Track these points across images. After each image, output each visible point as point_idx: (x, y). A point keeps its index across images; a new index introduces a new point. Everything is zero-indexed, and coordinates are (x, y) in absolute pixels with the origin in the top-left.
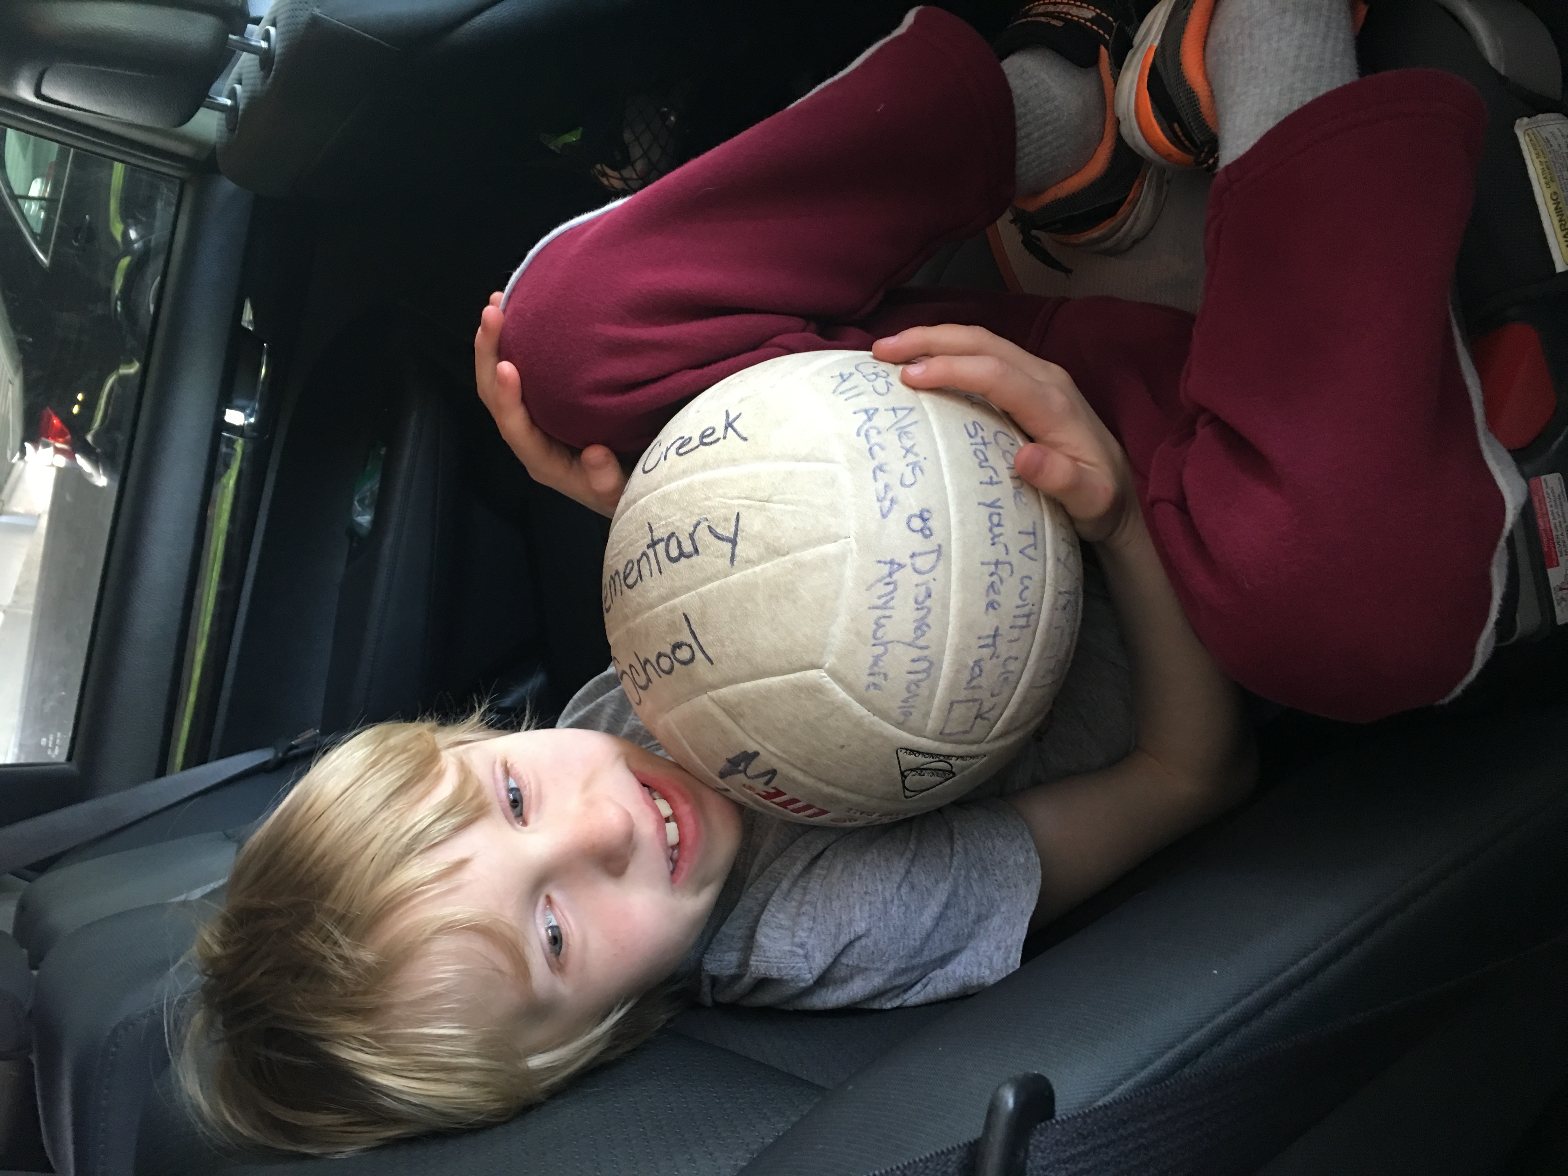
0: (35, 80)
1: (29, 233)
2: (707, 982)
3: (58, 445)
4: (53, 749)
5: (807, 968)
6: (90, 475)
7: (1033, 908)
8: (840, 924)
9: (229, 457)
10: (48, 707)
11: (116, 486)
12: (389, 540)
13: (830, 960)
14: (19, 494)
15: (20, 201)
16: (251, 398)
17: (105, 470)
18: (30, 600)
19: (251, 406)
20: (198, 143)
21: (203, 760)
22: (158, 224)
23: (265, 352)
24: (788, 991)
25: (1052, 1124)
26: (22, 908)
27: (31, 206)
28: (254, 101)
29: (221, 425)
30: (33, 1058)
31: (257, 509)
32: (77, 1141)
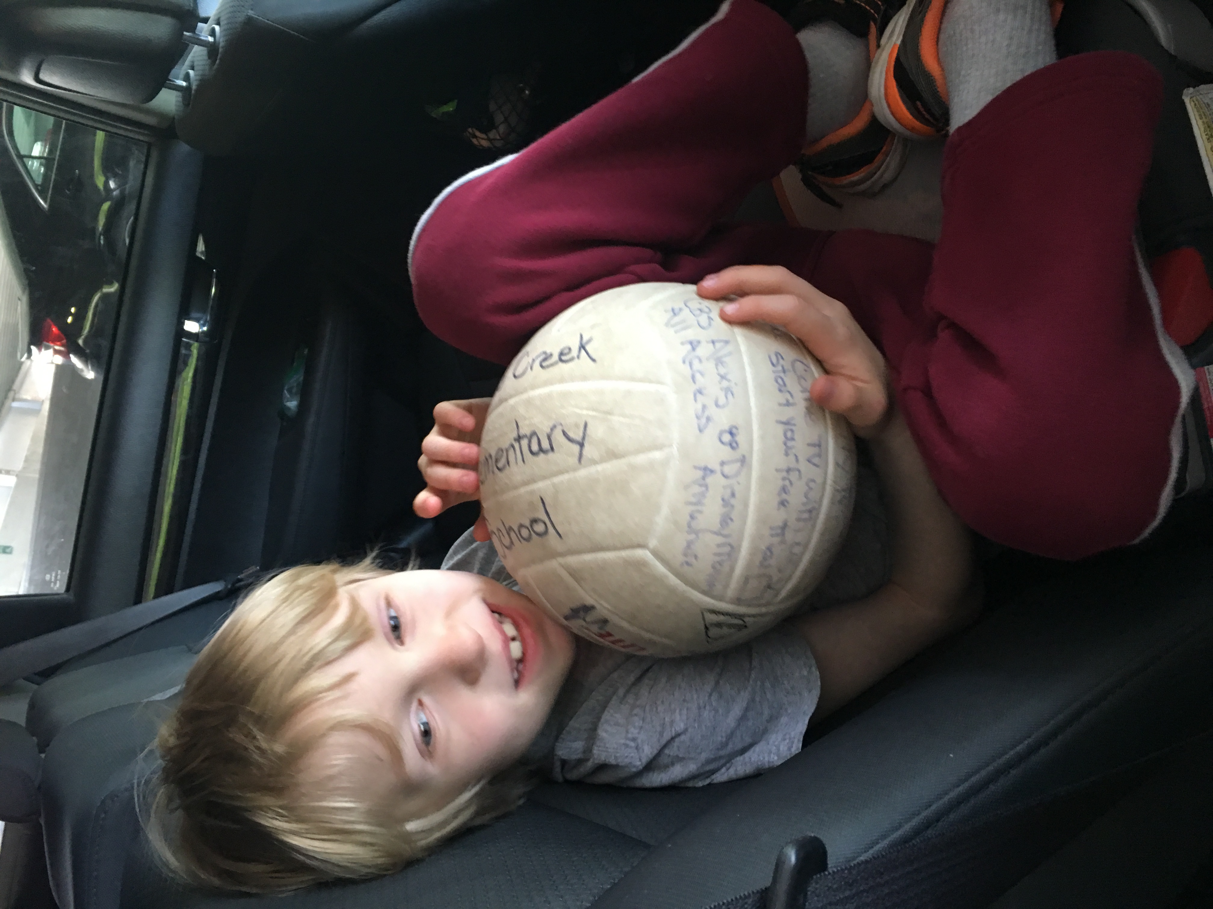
0: (35, 69)
1: (33, 185)
2: (558, 764)
3: (57, 348)
4: (55, 583)
5: (638, 757)
6: (82, 370)
7: (812, 710)
8: (664, 724)
9: (188, 356)
10: (50, 551)
11: (101, 378)
12: (311, 420)
13: (655, 752)
14: (26, 386)
15: (25, 159)
16: (204, 312)
17: (93, 366)
18: (37, 466)
19: (204, 318)
20: (160, 115)
21: (169, 590)
22: (131, 177)
23: (214, 276)
24: (622, 774)
25: (825, 875)
26: (32, 706)
27: (33, 164)
28: (204, 83)
29: (181, 333)
30: (42, 822)
31: (210, 397)
32: (76, 886)
